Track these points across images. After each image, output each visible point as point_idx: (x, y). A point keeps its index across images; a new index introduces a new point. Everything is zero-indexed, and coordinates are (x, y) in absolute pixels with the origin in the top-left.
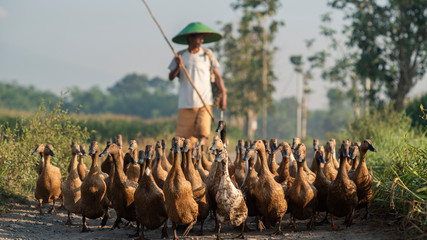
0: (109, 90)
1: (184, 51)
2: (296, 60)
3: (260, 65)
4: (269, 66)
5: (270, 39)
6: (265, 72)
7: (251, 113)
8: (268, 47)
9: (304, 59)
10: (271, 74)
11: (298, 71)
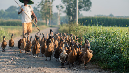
0: (6, 10)
1: (23, 6)
2: (57, 7)
3: (50, 9)
4: (52, 9)
5: (52, 3)
6: (51, 11)
7: (47, 19)
8: (51, 5)
9: (59, 6)
10: (52, 11)
11: (58, 9)
